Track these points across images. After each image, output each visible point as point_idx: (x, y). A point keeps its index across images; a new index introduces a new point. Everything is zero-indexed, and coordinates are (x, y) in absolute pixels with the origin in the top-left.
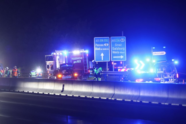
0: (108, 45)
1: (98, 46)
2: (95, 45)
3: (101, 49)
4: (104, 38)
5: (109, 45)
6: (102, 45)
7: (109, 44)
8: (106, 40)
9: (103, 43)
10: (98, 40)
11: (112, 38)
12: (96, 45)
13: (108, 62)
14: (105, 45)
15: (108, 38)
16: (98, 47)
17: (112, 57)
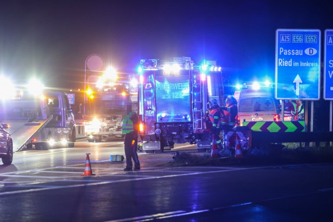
0: (315, 52)
1: (285, 54)
2: (278, 50)
3: (296, 64)
4: (304, 33)
5: (317, 53)
6: (298, 53)
7: (318, 50)
8: (311, 39)
9: (303, 46)
10: (287, 37)
11: (328, 33)
12: (281, 52)
13: (314, 101)
14: (307, 51)
15: (317, 33)
16: (287, 58)
17: (328, 89)
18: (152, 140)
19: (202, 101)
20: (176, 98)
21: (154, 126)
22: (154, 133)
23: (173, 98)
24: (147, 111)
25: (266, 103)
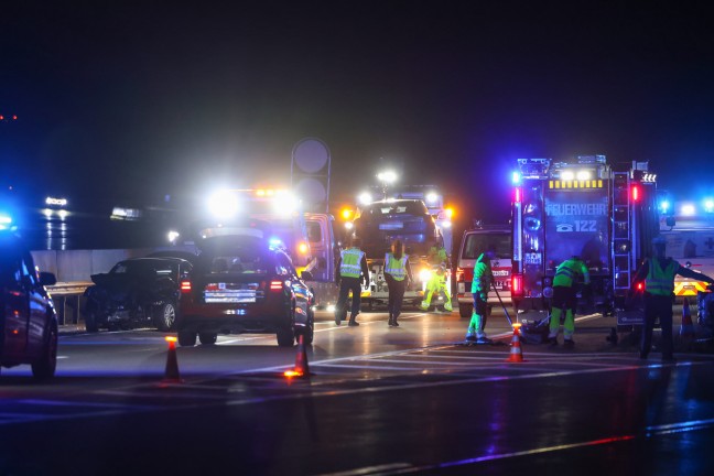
18: (534, 308)
19: (631, 238)
20: (583, 230)
21: (540, 283)
22: (540, 295)
23: (578, 230)
24: (528, 255)
25: (706, 243)
